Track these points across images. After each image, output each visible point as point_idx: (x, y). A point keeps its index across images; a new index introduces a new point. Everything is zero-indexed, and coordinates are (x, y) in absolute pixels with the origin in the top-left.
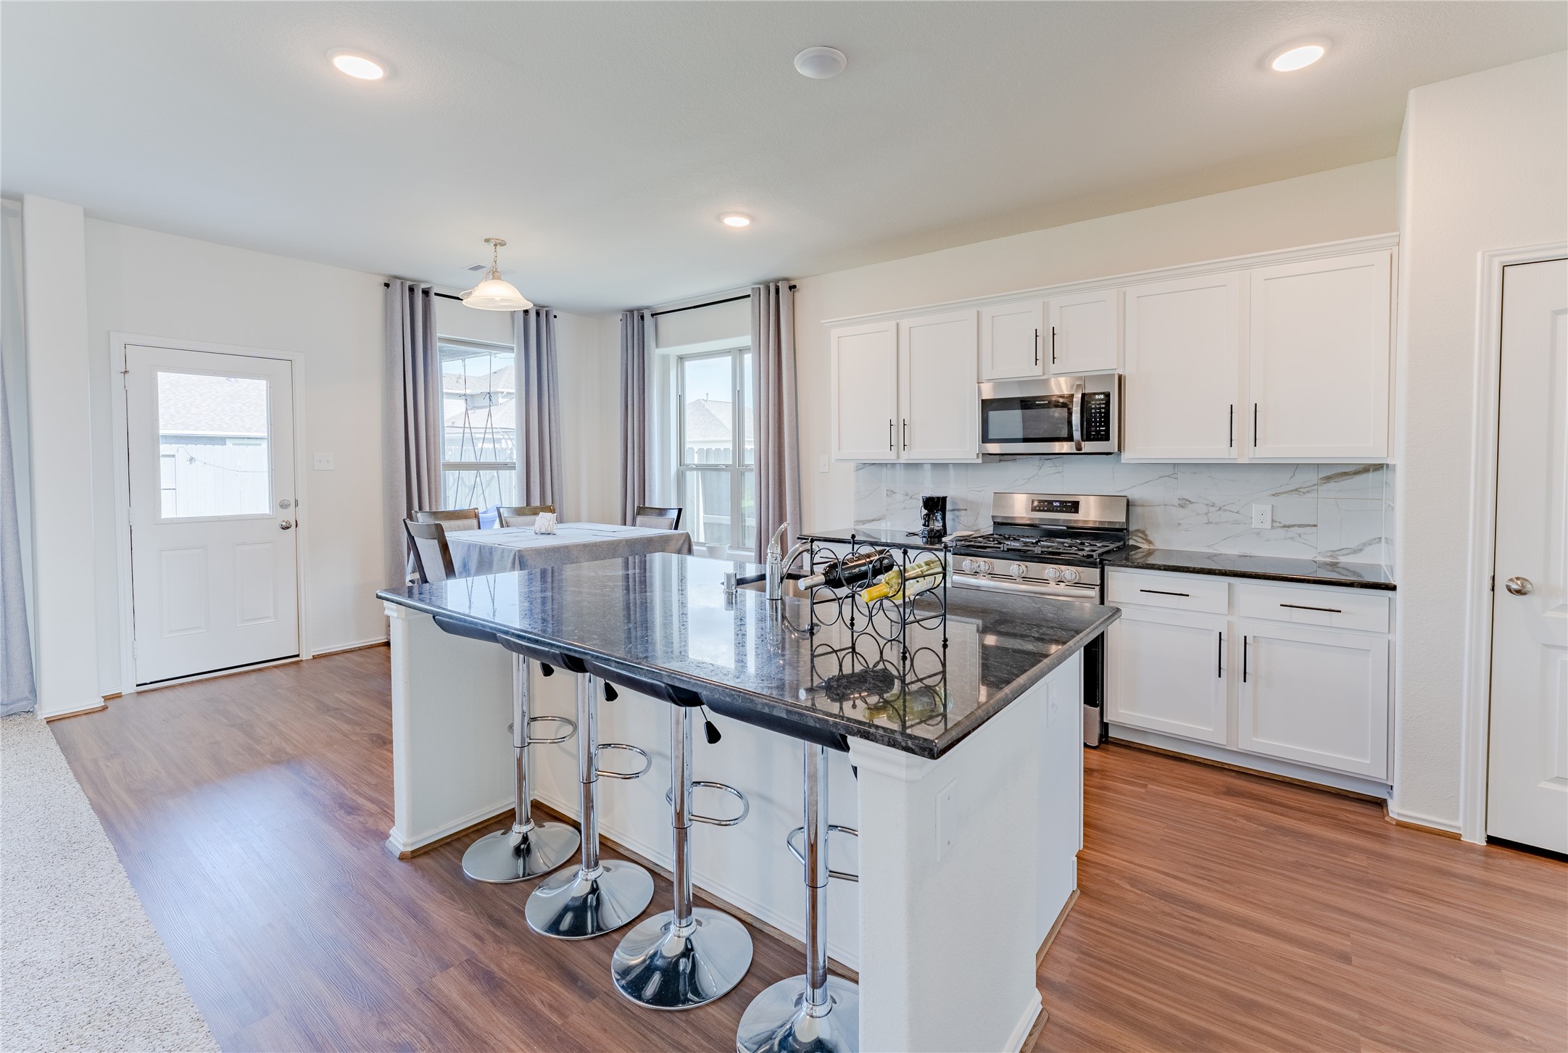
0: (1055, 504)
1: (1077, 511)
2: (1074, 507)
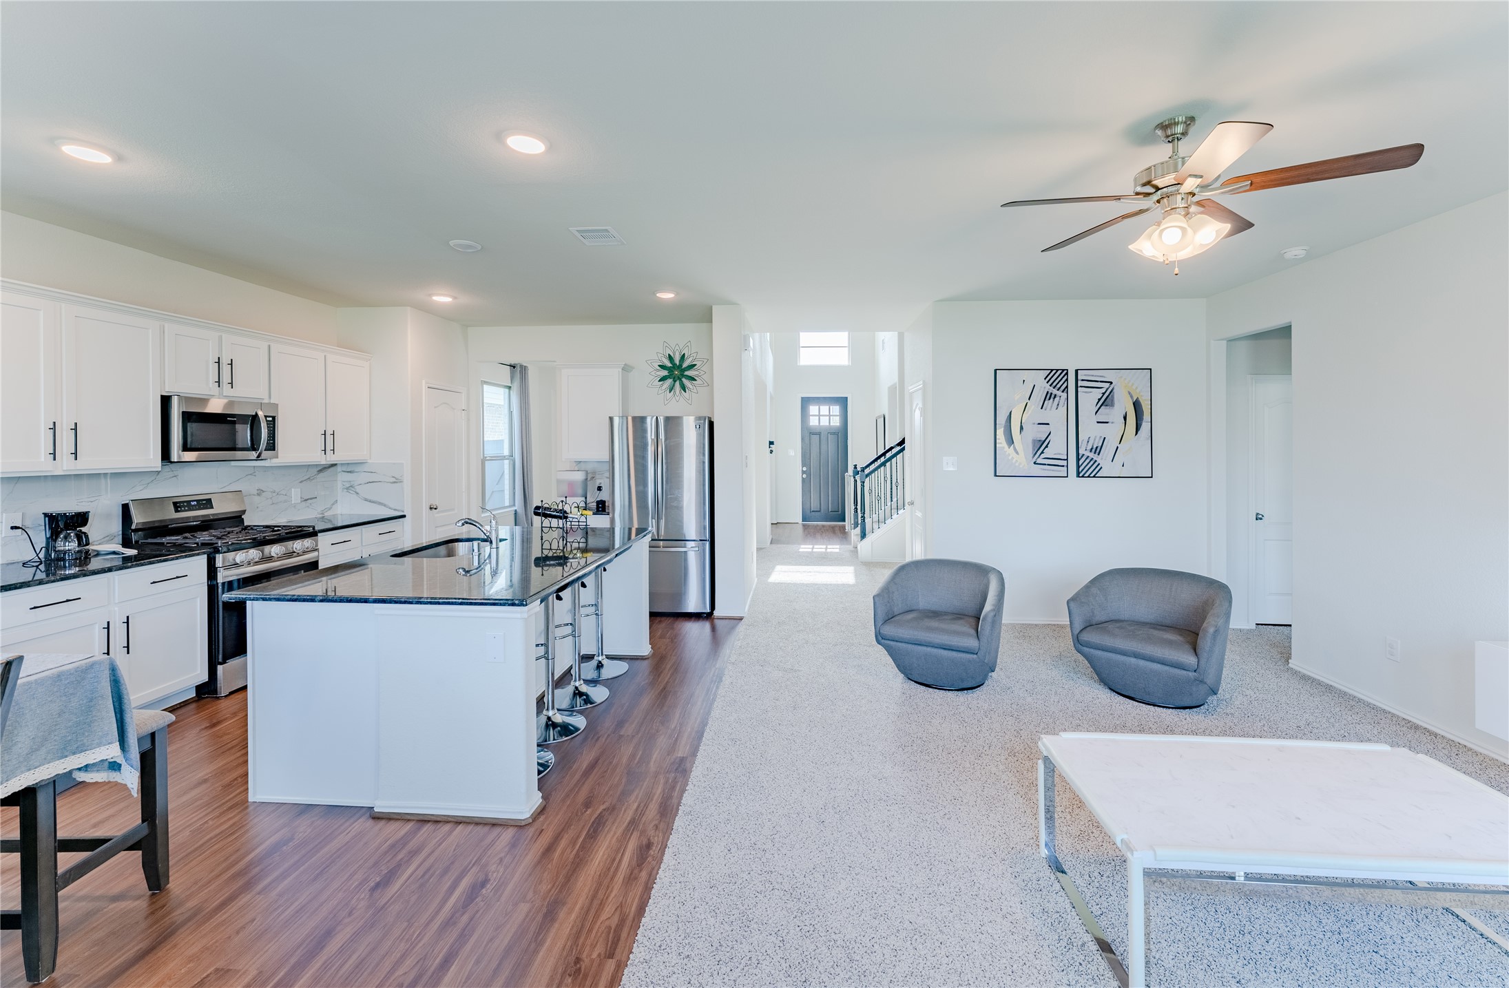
0: (193, 503)
1: (212, 507)
2: (208, 503)
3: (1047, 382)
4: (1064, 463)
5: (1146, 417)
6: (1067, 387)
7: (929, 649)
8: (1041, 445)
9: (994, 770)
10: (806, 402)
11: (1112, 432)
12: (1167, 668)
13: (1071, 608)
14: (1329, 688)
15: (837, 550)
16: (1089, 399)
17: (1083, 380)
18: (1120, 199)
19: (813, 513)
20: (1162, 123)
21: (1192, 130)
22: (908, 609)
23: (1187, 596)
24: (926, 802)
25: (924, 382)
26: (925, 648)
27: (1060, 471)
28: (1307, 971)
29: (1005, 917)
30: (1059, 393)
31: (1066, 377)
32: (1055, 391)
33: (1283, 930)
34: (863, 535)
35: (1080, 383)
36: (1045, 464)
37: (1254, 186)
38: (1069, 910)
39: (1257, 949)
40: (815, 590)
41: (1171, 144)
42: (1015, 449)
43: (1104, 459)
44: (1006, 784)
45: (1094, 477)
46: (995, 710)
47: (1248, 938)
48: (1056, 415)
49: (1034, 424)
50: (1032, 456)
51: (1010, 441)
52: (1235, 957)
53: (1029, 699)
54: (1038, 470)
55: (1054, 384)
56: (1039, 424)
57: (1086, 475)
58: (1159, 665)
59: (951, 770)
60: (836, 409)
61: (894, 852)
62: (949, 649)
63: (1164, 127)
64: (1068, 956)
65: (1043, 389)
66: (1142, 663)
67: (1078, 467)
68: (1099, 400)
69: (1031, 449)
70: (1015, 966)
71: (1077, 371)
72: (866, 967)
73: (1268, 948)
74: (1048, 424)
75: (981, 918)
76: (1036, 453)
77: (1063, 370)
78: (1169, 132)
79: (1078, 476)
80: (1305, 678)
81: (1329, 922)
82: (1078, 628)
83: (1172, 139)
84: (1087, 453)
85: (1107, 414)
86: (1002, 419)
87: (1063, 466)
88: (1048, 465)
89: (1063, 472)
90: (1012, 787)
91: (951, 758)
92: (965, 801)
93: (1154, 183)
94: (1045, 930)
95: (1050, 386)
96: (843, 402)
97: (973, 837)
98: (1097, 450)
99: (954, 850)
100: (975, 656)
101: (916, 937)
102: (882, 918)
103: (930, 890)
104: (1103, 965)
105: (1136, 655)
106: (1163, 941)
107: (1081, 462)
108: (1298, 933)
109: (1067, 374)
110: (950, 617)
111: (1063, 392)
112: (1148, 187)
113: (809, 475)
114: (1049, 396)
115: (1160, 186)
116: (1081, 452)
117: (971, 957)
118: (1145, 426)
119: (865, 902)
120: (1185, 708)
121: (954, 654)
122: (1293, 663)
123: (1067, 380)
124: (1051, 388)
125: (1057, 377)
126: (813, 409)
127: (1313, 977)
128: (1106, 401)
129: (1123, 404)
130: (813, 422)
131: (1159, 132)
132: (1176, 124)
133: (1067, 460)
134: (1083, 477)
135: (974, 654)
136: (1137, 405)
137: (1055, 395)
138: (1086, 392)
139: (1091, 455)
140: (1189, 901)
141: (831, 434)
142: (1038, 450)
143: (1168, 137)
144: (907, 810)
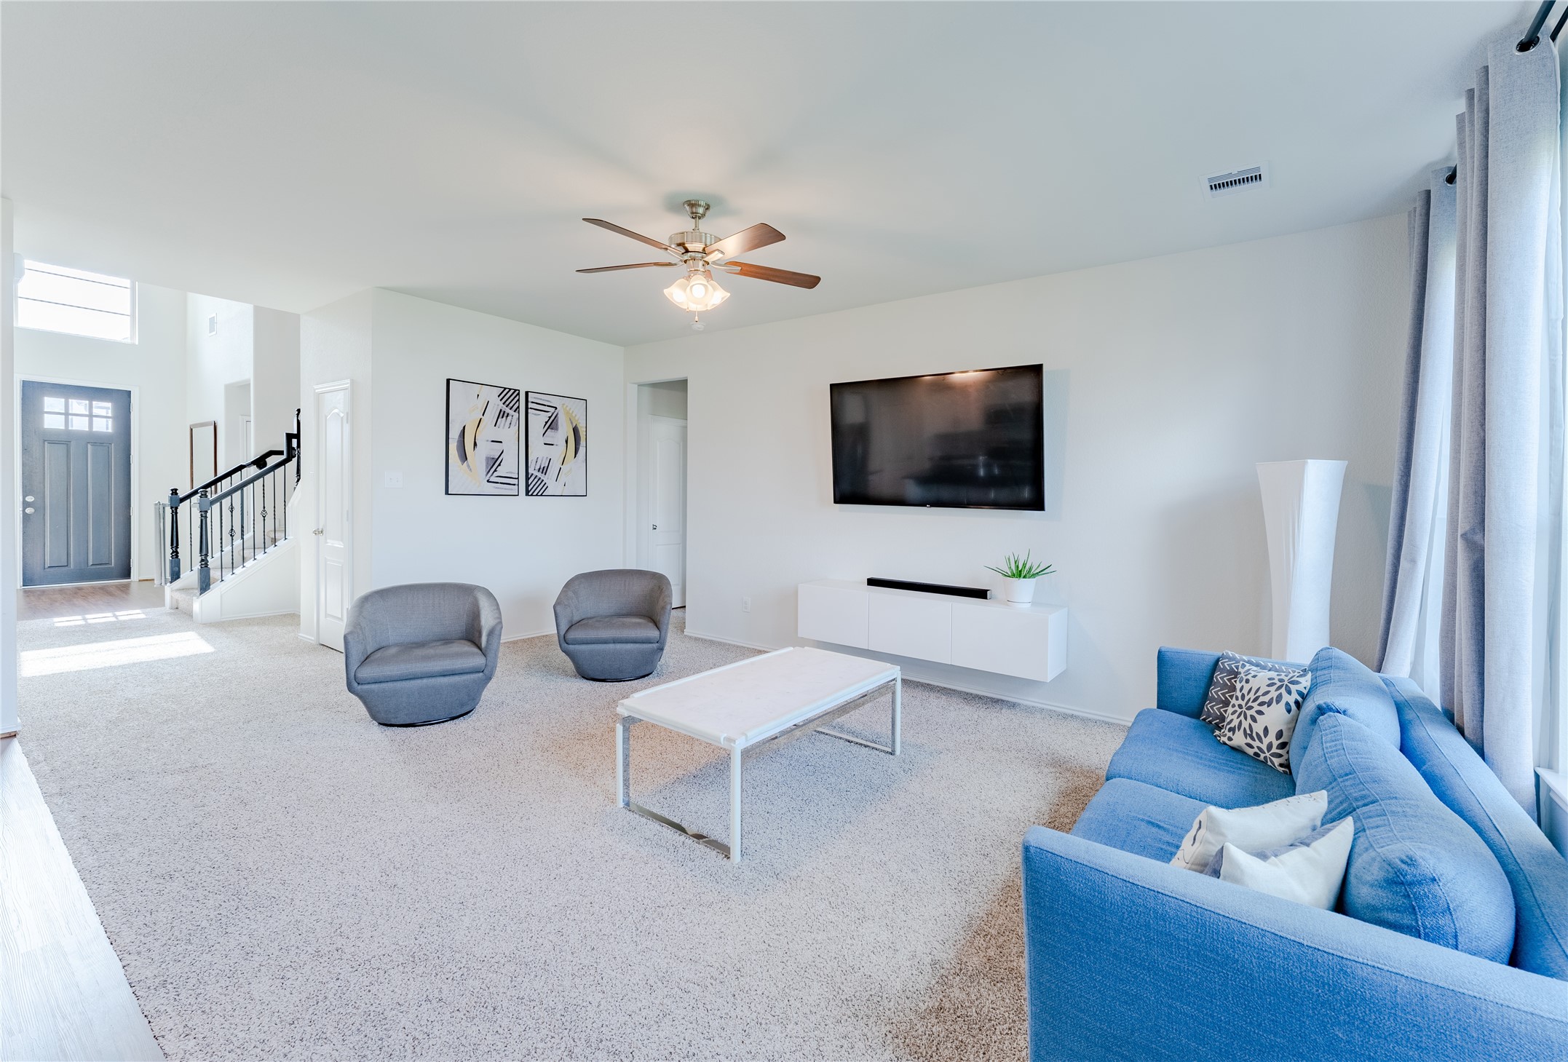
3: (501, 400)
4: (515, 481)
5: (583, 443)
6: (518, 407)
7: (425, 681)
8: (494, 463)
9: (538, 768)
10: (32, 392)
11: (556, 453)
12: (637, 645)
13: (558, 611)
14: (712, 642)
15: (143, 616)
16: (537, 421)
17: (532, 402)
18: (667, 249)
19: (52, 570)
20: (690, 201)
21: (708, 213)
22: (378, 647)
23: (638, 589)
24: (496, 817)
25: (353, 382)
26: (419, 681)
27: (512, 490)
28: (790, 790)
29: (623, 858)
30: (511, 412)
31: (518, 397)
32: (508, 410)
33: (770, 776)
34: (205, 585)
35: (530, 405)
36: (497, 483)
37: (743, 273)
38: (661, 830)
39: (765, 792)
40: (150, 671)
41: (694, 220)
42: (468, 466)
43: (549, 479)
44: (556, 773)
45: (541, 495)
46: (503, 723)
47: (758, 789)
48: (509, 433)
49: (488, 441)
50: (485, 473)
51: (464, 457)
52: (759, 801)
53: (527, 706)
54: (491, 488)
55: (507, 403)
56: (492, 441)
57: (535, 494)
58: (632, 645)
59: (500, 783)
60: (104, 408)
61: (497, 868)
62: (450, 675)
63: (692, 204)
64: (680, 855)
65: (496, 406)
66: (619, 646)
67: (527, 485)
68: (546, 423)
69: (484, 467)
70: (653, 882)
71: (527, 393)
72: (544, 959)
73: (769, 789)
74: (501, 442)
75: (607, 870)
76: (489, 471)
77: (516, 390)
78: (694, 210)
79: (527, 494)
80: (696, 639)
81: (784, 761)
82: (564, 628)
83: (695, 216)
84: (536, 473)
85: (553, 437)
86: (454, 434)
87: (514, 485)
88: (501, 483)
89: (513, 490)
90: (563, 773)
91: (492, 775)
92: (531, 800)
93: (686, 245)
94: (655, 850)
95: (504, 404)
96: (122, 399)
97: (558, 821)
98: (544, 470)
99: (550, 838)
100: (481, 674)
101: (568, 912)
102: (528, 919)
103: (553, 876)
104: (702, 847)
105: (615, 641)
106: (722, 815)
107: (530, 482)
108: (776, 774)
109: (518, 394)
110: (438, 643)
111: (515, 411)
112: (681, 247)
113: (40, 507)
114: (502, 414)
115: (690, 250)
116: (531, 471)
117: (620, 897)
118: (582, 450)
119: (501, 918)
120: (644, 677)
121: (457, 678)
122: (687, 632)
123: (518, 400)
124: (504, 406)
125: (509, 395)
126: (52, 403)
127: (794, 791)
128: (552, 425)
129: (565, 430)
130: (52, 422)
131: (688, 208)
132: (700, 206)
133: (518, 478)
134: (532, 495)
135: (479, 672)
136: (576, 430)
137: (508, 414)
138: (535, 414)
139: (539, 475)
140: (721, 786)
141: (94, 444)
142: (492, 468)
143: (692, 213)
144: (483, 832)
